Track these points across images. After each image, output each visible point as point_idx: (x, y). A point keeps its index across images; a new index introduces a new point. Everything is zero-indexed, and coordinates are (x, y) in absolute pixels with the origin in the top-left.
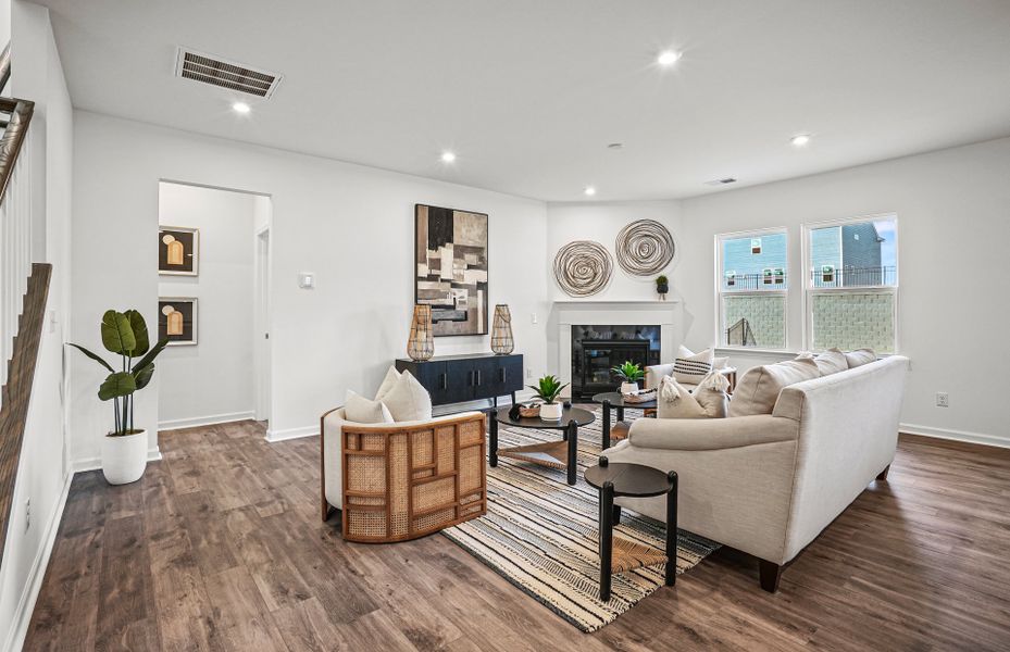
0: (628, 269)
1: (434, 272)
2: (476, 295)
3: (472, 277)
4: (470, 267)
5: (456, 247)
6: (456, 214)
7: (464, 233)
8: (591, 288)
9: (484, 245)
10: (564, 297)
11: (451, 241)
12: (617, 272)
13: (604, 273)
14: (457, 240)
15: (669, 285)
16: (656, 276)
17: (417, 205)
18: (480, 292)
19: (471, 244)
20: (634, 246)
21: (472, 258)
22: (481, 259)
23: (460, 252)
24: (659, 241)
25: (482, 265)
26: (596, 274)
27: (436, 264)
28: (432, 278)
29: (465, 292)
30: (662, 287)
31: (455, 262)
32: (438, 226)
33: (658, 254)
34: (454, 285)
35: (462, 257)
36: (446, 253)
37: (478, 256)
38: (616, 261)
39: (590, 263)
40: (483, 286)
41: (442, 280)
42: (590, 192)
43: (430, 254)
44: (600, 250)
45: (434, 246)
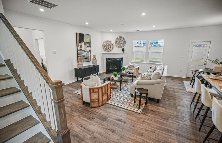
0: (117, 46)
1: (81, 48)
2: (89, 53)
3: (88, 49)
4: (87, 47)
5: (85, 42)
6: (84, 35)
7: (86, 39)
8: (110, 50)
9: (90, 42)
10: (104, 52)
11: (83, 41)
12: (115, 47)
13: (113, 47)
14: (85, 41)
15: (125, 50)
16: (122, 48)
17: (76, 33)
18: (90, 52)
19: (87, 42)
20: (118, 42)
21: (88, 45)
22: (89, 45)
23: (85, 44)
24: (123, 41)
25: (90, 46)
26: (111, 48)
27: (81, 46)
28: (80, 50)
29: (86, 53)
30: (123, 50)
31: (85, 46)
32: (81, 38)
33: (123, 43)
34: (85, 51)
35: (86, 45)
36: (83, 44)
37: (88, 44)
38: (115, 44)
39: (110, 45)
40: (90, 51)
41: (82, 50)
42: (111, 31)
43: (80, 44)
44: (112, 43)
45: (80, 43)
